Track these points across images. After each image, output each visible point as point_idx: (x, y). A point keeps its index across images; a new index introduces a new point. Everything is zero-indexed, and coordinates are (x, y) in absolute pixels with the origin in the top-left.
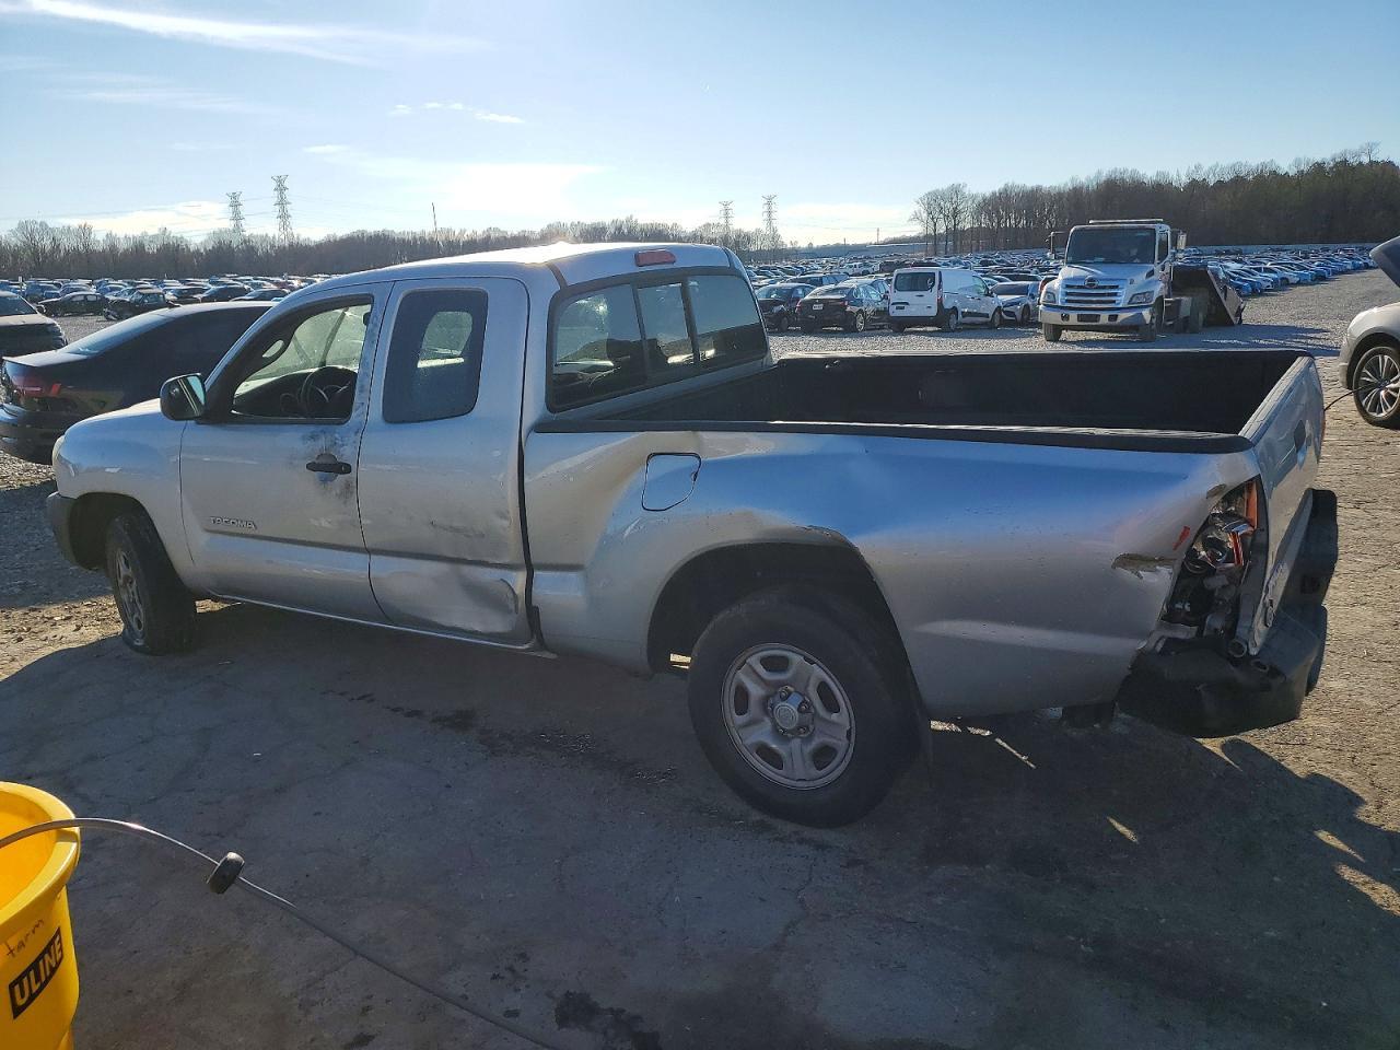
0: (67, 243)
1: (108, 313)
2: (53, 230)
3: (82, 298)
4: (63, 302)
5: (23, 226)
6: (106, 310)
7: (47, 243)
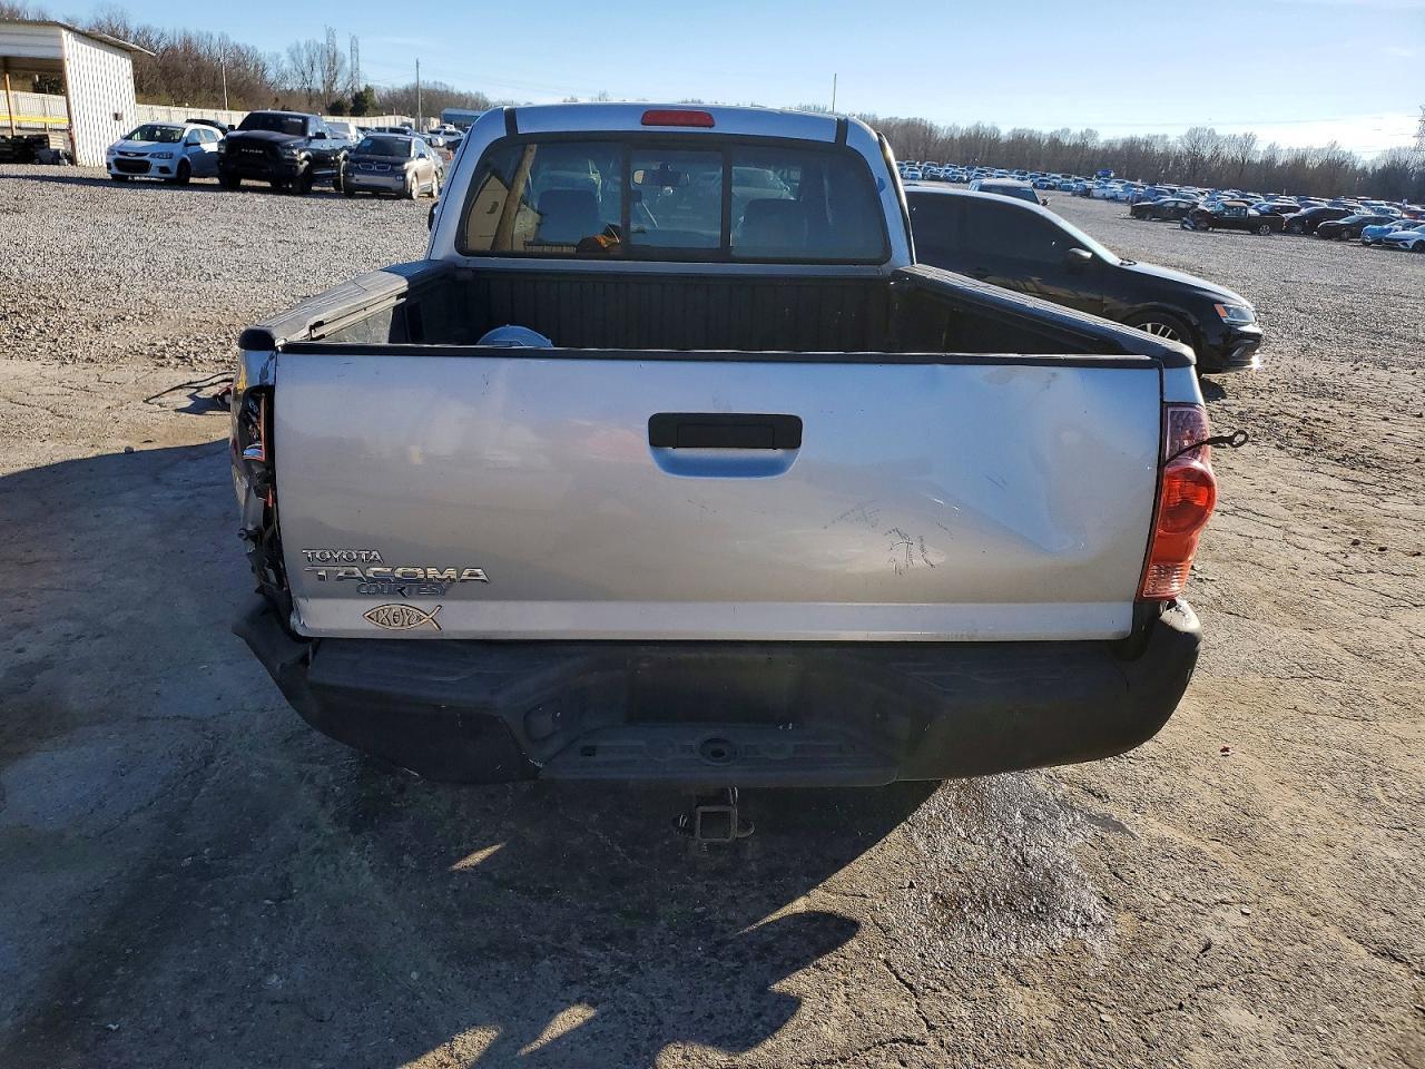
0: (1230, 152)
1: (1186, 222)
2: (1218, 138)
3: (1173, 204)
4: (1155, 206)
5: (1191, 134)
6: (1185, 219)
7: (1207, 153)
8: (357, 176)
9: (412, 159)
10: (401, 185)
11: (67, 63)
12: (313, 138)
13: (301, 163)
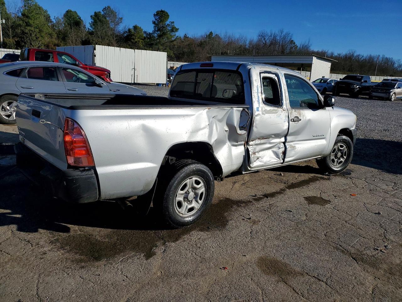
8: (373, 93)
9: (395, 89)
10: (387, 96)
11: (313, 65)
12: (363, 82)
13: (356, 89)
